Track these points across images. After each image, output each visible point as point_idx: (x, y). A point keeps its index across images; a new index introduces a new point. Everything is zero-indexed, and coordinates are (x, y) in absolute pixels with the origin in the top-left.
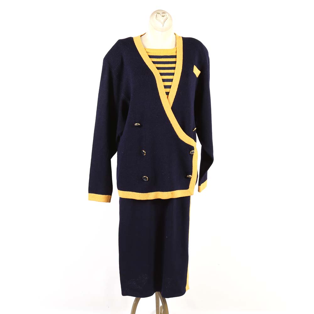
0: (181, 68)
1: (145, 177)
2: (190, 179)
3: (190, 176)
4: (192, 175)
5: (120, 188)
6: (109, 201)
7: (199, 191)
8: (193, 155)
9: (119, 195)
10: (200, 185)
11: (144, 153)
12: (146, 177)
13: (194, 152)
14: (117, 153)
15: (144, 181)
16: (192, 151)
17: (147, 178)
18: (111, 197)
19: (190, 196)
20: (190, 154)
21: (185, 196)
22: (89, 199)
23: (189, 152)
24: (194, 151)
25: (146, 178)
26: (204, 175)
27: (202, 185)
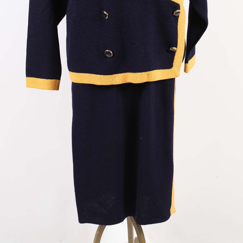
1: (107, 51)
2: (174, 53)
3: (174, 48)
4: (176, 47)
5: (72, 68)
6: (57, 87)
7: (185, 71)
8: (178, 16)
9: (71, 79)
10: (188, 63)
11: (106, 15)
12: (110, 51)
13: (179, 12)
14: (65, 17)
15: (107, 57)
16: (178, 11)
17: (111, 52)
18: (59, 82)
19: (175, 78)
20: (175, 16)
21: (167, 78)
22: (28, 86)
23: (173, 13)
24: (179, 11)
25: (109, 53)
26: (192, 50)
27: (190, 61)
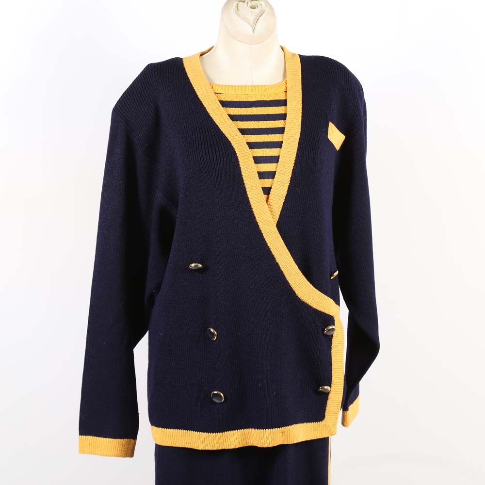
0: (299, 130)
1: (216, 392)
2: (326, 395)
3: (326, 387)
4: (330, 386)
5: (157, 420)
6: (130, 452)
7: (344, 423)
8: (332, 336)
9: (155, 439)
10: (347, 410)
11: (213, 334)
12: (219, 393)
13: (333, 330)
14: (147, 334)
15: (215, 402)
16: (331, 327)
17: (222, 395)
18: (135, 444)
19: (328, 437)
20: (326, 335)
21: (315, 438)
22: (82, 451)
23: (323, 330)
24: (334, 327)
25: (219, 395)
26: (354, 390)
27: (351, 407)
